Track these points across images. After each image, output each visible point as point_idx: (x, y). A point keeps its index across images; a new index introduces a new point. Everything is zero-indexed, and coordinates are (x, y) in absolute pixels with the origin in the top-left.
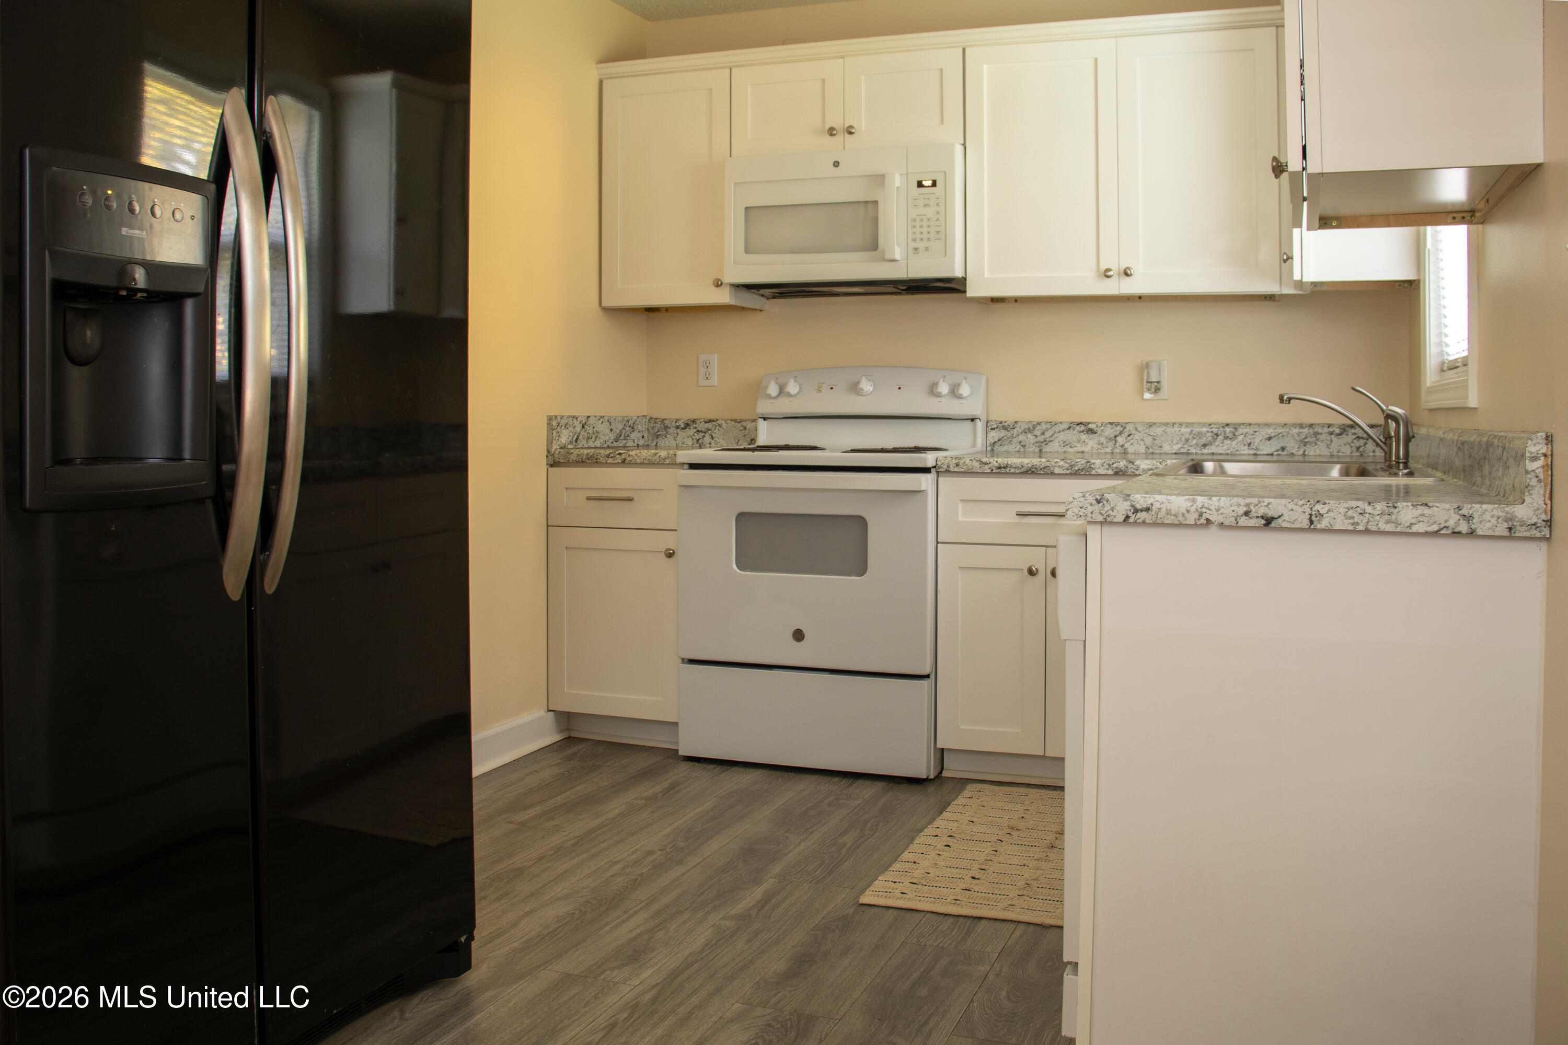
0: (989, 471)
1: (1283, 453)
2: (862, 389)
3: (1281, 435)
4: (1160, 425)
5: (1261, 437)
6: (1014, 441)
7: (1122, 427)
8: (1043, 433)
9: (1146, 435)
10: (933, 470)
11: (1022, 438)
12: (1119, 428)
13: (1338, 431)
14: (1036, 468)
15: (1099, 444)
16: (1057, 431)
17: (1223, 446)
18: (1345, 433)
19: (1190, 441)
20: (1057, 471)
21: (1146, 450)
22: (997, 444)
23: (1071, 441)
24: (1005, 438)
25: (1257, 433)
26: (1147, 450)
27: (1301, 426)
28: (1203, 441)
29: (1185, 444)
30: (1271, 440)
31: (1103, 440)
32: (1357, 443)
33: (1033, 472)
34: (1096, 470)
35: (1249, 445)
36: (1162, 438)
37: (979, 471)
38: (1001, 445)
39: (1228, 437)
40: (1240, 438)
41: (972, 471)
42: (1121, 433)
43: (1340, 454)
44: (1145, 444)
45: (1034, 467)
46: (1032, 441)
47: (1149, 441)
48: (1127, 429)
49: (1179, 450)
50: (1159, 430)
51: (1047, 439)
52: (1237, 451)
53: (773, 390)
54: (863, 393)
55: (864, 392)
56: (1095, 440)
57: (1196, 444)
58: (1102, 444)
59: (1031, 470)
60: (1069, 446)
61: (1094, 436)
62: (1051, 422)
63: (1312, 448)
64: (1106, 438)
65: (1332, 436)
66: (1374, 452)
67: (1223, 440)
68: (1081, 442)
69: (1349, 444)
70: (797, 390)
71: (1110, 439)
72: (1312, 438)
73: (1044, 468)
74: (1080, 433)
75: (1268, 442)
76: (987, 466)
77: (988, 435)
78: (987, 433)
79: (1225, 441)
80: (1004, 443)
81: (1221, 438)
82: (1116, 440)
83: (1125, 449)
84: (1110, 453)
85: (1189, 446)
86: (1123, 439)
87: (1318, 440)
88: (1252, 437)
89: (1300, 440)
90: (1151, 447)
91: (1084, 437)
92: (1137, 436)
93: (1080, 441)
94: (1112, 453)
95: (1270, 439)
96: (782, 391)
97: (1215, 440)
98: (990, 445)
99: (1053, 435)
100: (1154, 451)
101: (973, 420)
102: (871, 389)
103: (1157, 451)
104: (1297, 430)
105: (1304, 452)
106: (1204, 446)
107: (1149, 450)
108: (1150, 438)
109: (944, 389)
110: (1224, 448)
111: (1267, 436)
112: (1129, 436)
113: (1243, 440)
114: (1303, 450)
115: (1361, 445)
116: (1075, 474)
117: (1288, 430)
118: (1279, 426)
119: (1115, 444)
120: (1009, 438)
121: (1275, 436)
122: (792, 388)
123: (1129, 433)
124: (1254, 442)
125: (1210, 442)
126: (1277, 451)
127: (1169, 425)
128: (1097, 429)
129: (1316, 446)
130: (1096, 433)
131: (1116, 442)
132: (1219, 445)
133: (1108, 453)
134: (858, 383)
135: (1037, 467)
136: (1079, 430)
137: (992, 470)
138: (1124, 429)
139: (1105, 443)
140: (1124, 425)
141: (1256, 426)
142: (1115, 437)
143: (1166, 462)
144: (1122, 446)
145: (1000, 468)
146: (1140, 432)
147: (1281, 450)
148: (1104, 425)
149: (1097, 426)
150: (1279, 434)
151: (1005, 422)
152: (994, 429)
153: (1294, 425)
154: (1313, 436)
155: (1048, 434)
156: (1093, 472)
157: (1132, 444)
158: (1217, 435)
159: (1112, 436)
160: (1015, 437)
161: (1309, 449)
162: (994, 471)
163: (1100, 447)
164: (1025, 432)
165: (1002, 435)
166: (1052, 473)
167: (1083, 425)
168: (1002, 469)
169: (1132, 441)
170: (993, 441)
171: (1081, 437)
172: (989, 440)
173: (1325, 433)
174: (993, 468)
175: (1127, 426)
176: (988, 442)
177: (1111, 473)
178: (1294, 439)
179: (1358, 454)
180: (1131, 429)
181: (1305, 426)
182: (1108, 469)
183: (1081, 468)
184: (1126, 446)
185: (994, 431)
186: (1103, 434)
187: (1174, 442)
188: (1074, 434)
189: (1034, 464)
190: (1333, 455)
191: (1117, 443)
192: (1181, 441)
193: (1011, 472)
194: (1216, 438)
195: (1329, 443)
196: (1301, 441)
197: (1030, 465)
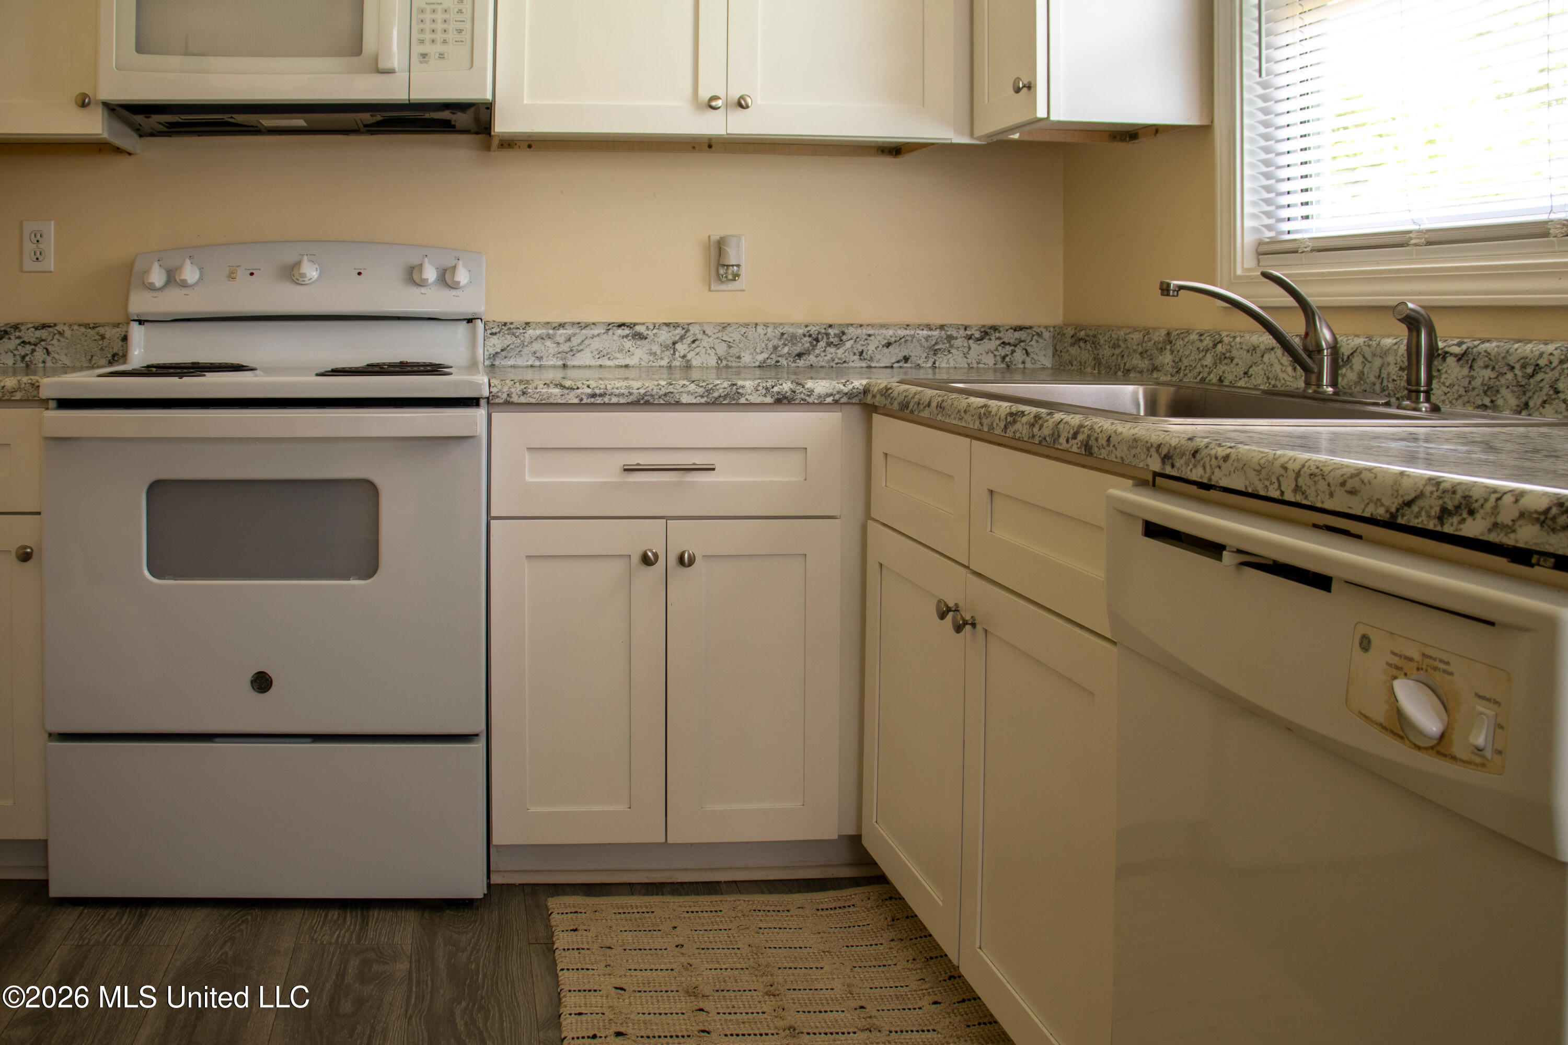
0: (576, 401)
1: (905, 365)
2: (303, 275)
3: (903, 340)
4: (737, 326)
5: (878, 343)
6: (526, 351)
7: (683, 329)
8: (569, 340)
9: (717, 341)
10: (483, 402)
11: (536, 346)
12: (679, 331)
13: (977, 335)
14: (652, 395)
15: (651, 354)
16: (589, 336)
17: (825, 356)
18: (988, 337)
19: (779, 349)
20: (685, 399)
21: (717, 362)
22: (500, 356)
23: (610, 350)
24: (511, 346)
25: (872, 338)
26: (719, 362)
27: (929, 327)
28: (798, 348)
29: (772, 353)
30: (890, 347)
31: (656, 348)
32: (1003, 351)
33: (647, 403)
34: (747, 397)
35: (861, 353)
36: (740, 346)
37: (560, 401)
38: (505, 358)
39: (832, 343)
40: (849, 344)
41: (549, 401)
42: (682, 338)
43: (981, 366)
44: (716, 354)
45: (649, 393)
46: (551, 351)
47: (722, 349)
48: (692, 332)
49: (764, 362)
50: (734, 335)
51: (574, 348)
52: (845, 362)
53: (157, 277)
54: (304, 281)
55: (306, 279)
56: (644, 349)
57: (788, 353)
58: (655, 354)
59: (643, 398)
60: (606, 358)
61: (643, 342)
62: (579, 323)
63: (945, 358)
64: (661, 345)
65: (971, 342)
66: (1023, 363)
67: (825, 347)
68: (624, 352)
69: (992, 353)
70: (197, 277)
71: (667, 347)
72: (944, 343)
73: (665, 395)
74: (623, 338)
75: (886, 350)
76: (573, 394)
77: (486, 342)
78: (484, 340)
79: (828, 348)
80: (510, 355)
81: (822, 344)
82: (674, 348)
83: (688, 361)
84: (667, 367)
85: (779, 356)
86: (686, 346)
87: (951, 346)
88: (864, 343)
89: (928, 347)
90: (725, 358)
91: (628, 344)
92: (706, 342)
93: (622, 350)
94: (670, 366)
95: (888, 345)
96: (172, 279)
97: (814, 347)
98: (489, 358)
99: (583, 341)
100: (730, 364)
101: (470, 321)
102: (316, 276)
103: (734, 364)
104: (925, 332)
105: (934, 363)
106: (800, 355)
107: (721, 362)
108: (724, 345)
109: (430, 274)
110: (826, 358)
111: (886, 341)
112: (694, 342)
113: (852, 347)
114: (933, 360)
115: (1008, 353)
116: (714, 403)
117: (912, 332)
118: (900, 328)
119: (674, 354)
120: (518, 347)
121: (895, 342)
122: (190, 274)
123: (694, 339)
124: (868, 350)
125: (808, 350)
126: (898, 362)
127: (749, 327)
128: (647, 332)
129: (951, 355)
130: (646, 338)
131: (674, 352)
132: (820, 355)
133: (663, 367)
134: (298, 264)
135: (654, 393)
136: (622, 334)
137: (581, 400)
138: (686, 332)
139: (658, 352)
140: (686, 326)
141: (870, 328)
142: (674, 343)
143: (852, 383)
144: (684, 357)
145: (594, 395)
146: (709, 337)
147: (904, 361)
148: (657, 327)
149: (648, 328)
150: (901, 339)
151: (512, 323)
152: (496, 334)
153: (919, 327)
154: (945, 341)
155: (575, 341)
156: (743, 401)
157: (697, 354)
158: (817, 340)
159: (669, 342)
160: (527, 346)
161: (941, 359)
162: (585, 401)
163: (651, 358)
164: (542, 338)
165: (507, 343)
166: (678, 404)
167: (628, 326)
168: (597, 398)
169: (697, 350)
170: (494, 352)
171: (624, 344)
172: (488, 350)
173: (961, 338)
174: (583, 397)
175: (691, 328)
176: (486, 353)
177: (770, 402)
178: (921, 346)
179: (1004, 366)
180: (697, 332)
181: (934, 328)
182: (765, 396)
183: (723, 395)
184: (689, 357)
185: (495, 337)
186: (656, 339)
187: (758, 350)
188: (614, 341)
189: (649, 389)
190: (972, 368)
191: (677, 353)
192: (767, 349)
193: (612, 402)
194: (816, 345)
195: (966, 350)
196: (931, 348)
197: (642, 391)
